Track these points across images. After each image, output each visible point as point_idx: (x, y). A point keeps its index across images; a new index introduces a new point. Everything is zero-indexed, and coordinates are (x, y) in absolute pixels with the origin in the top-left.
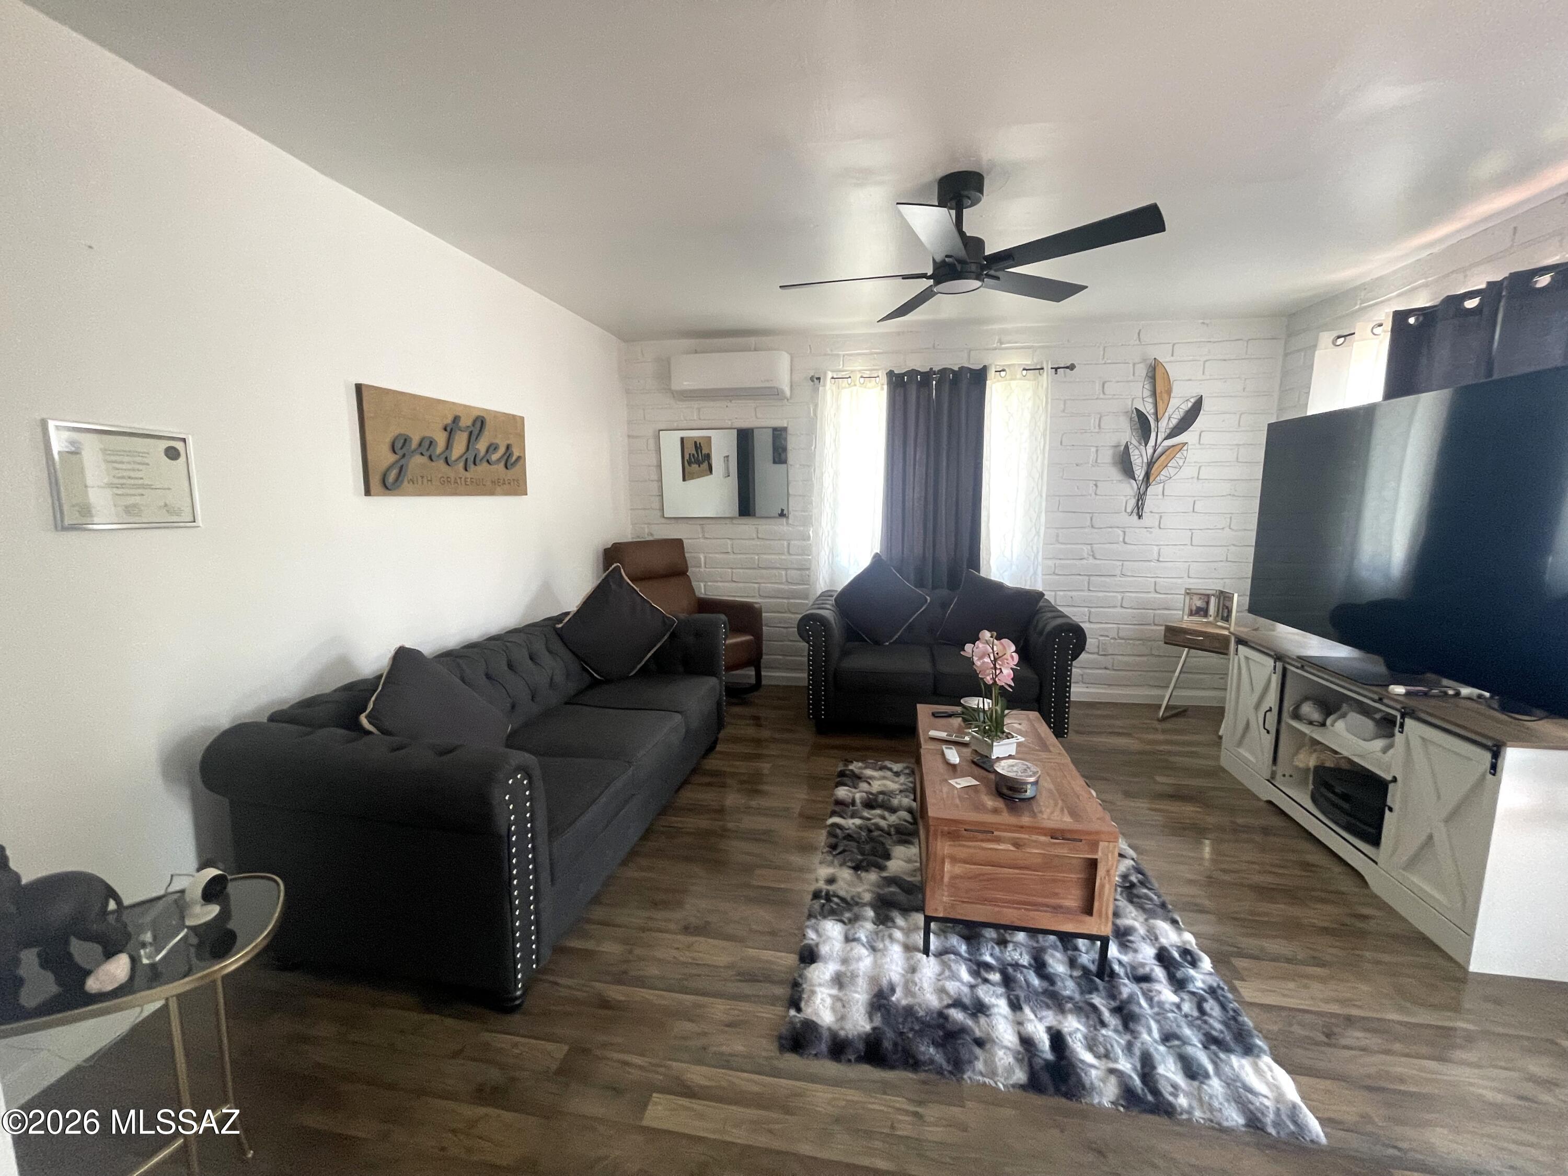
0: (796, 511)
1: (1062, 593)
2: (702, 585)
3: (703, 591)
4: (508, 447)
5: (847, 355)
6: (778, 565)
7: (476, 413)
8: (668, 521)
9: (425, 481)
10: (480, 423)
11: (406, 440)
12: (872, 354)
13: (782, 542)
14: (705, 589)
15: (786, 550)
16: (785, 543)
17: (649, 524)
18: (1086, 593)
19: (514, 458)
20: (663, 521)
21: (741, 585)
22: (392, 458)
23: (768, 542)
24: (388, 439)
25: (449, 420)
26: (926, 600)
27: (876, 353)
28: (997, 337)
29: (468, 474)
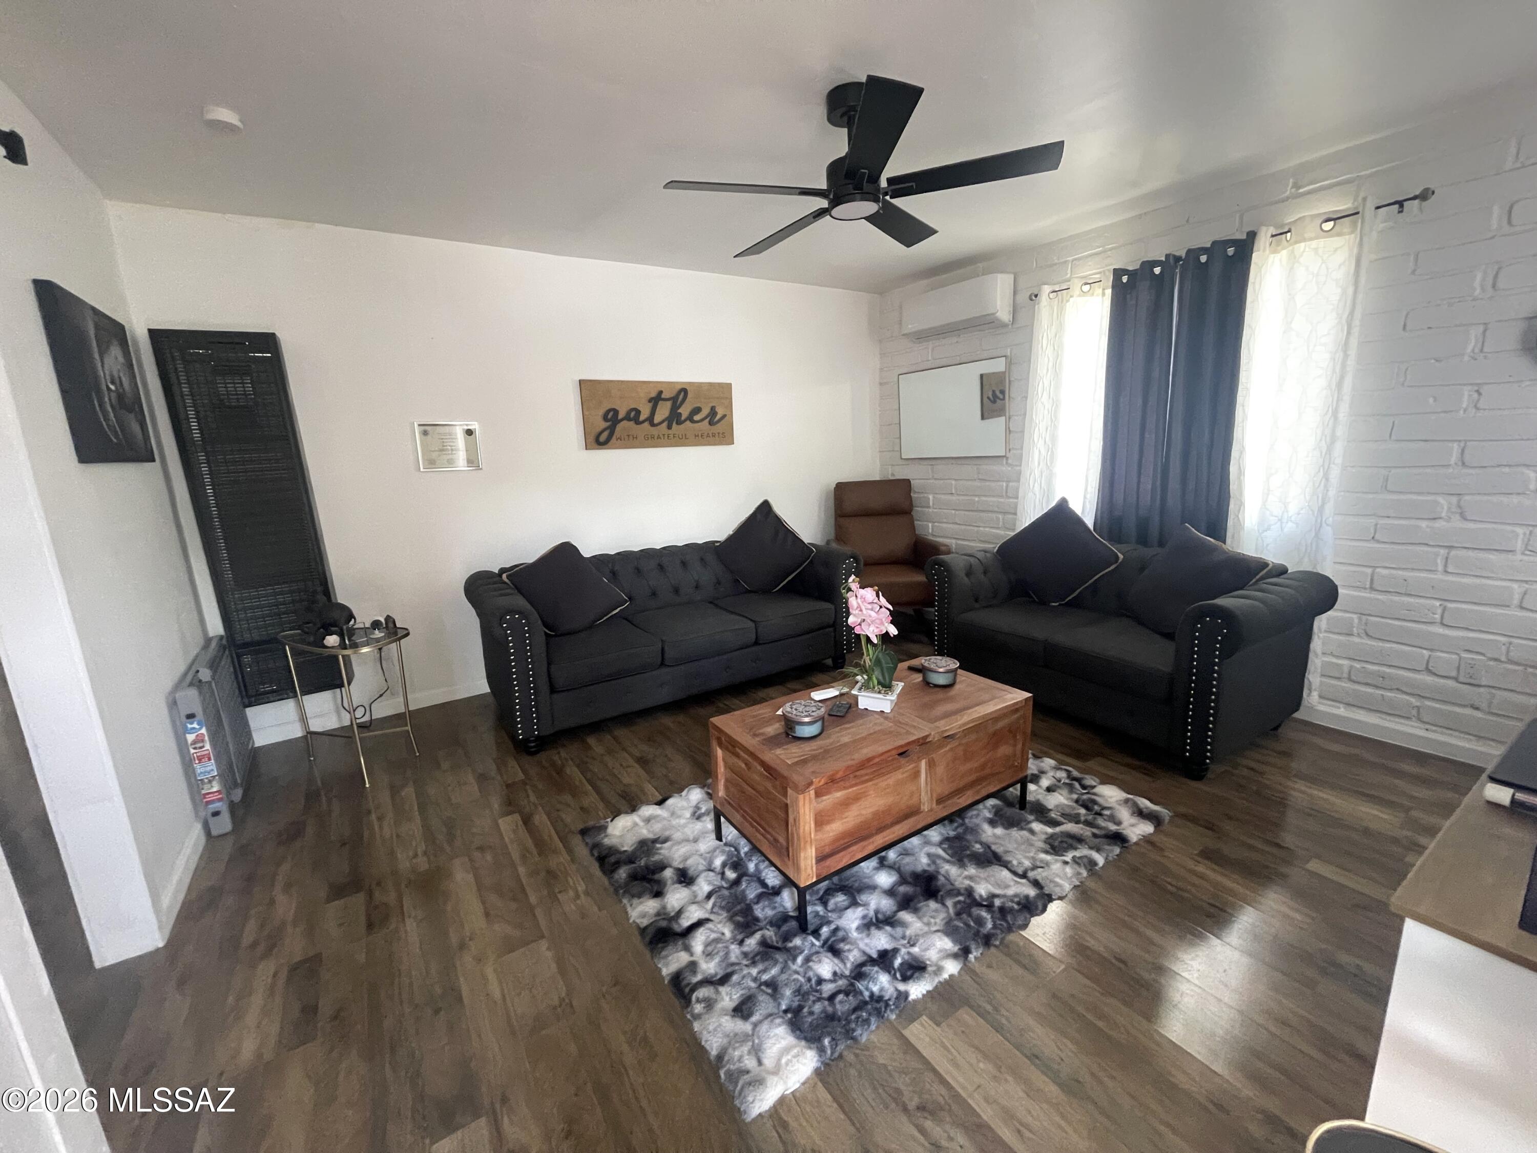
0: (1016, 449)
1: (1385, 572)
2: (930, 525)
3: (930, 531)
4: (713, 408)
5: (1075, 259)
6: (996, 509)
7: (679, 387)
8: (907, 462)
9: (631, 437)
10: (683, 392)
11: (616, 412)
12: (1104, 252)
13: (1001, 483)
14: (933, 529)
15: (1004, 494)
16: (1004, 484)
17: (893, 465)
18: (1439, 576)
19: (718, 417)
20: (901, 462)
21: (963, 527)
22: (605, 425)
23: (987, 483)
24: (601, 412)
25: (653, 395)
26: (1117, 557)
27: (1111, 249)
28: (1291, 180)
29: (670, 432)
